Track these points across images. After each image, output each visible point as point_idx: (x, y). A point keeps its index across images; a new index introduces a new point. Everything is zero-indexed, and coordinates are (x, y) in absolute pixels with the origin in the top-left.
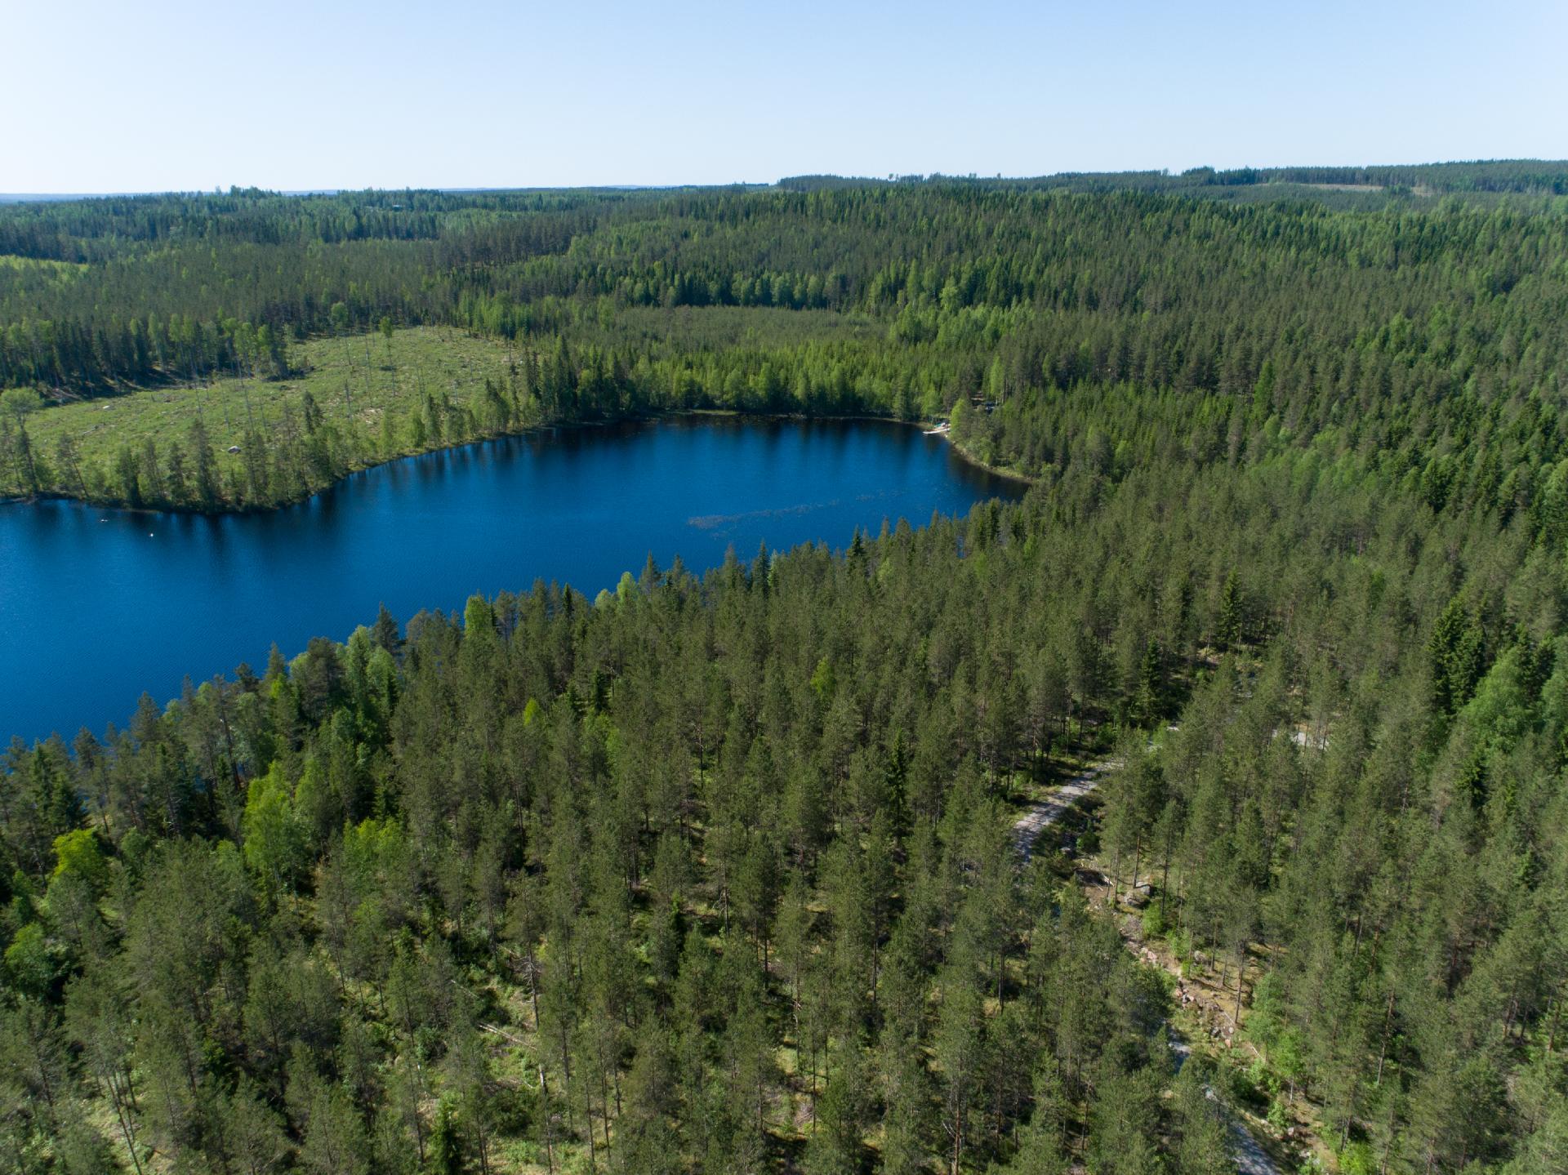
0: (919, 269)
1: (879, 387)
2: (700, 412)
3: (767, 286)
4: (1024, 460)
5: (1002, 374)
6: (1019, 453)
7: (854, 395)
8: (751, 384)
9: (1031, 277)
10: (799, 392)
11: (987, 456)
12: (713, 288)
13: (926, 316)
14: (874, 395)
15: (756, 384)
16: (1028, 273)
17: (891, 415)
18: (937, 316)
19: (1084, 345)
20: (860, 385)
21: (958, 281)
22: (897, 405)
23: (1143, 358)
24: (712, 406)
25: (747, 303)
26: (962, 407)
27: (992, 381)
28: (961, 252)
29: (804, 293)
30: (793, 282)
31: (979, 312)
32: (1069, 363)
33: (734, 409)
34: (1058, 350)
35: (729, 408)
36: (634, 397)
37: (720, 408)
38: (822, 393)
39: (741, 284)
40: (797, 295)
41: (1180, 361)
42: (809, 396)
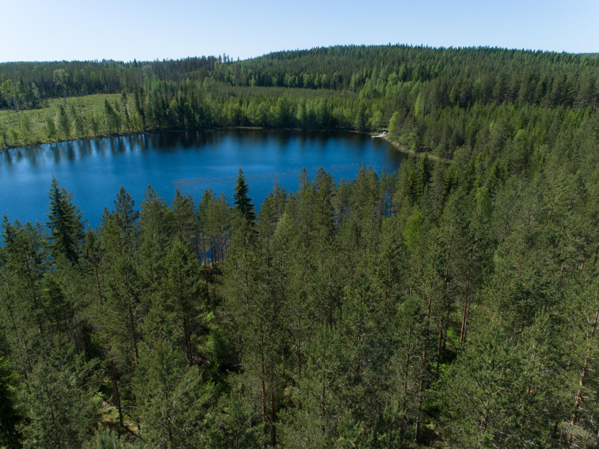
0: (378, 70)
1: (346, 113)
2: (243, 127)
3: (301, 79)
4: (441, 145)
5: (423, 102)
6: (437, 141)
7: (332, 117)
8: (271, 111)
9: (436, 70)
10: (299, 115)
11: (414, 146)
12: (275, 80)
13: (379, 88)
14: (343, 117)
15: (274, 111)
16: (435, 67)
17: (353, 129)
18: (385, 86)
19: (478, 81)
20: (336, 112)
21: (397, 73)
22: (356, 122)
23: (517, 89)
24: (250, 125)
25: (291, 86)
26: (397, 116)
27: (416, 108)
28: (400, 64)
29: (319, 82)
30: (314, 77)
31: (408, 84)
32: (467, 93)
33: (261, 126)
34: (460, 86)
35: (259, 126)
36: (202, 117)
37: (254, 126)
38: (312, 115)
39: (289, 78)
40: (316, 83)
41: (544, 91)
42: (305, 116)
